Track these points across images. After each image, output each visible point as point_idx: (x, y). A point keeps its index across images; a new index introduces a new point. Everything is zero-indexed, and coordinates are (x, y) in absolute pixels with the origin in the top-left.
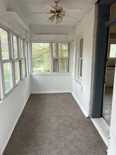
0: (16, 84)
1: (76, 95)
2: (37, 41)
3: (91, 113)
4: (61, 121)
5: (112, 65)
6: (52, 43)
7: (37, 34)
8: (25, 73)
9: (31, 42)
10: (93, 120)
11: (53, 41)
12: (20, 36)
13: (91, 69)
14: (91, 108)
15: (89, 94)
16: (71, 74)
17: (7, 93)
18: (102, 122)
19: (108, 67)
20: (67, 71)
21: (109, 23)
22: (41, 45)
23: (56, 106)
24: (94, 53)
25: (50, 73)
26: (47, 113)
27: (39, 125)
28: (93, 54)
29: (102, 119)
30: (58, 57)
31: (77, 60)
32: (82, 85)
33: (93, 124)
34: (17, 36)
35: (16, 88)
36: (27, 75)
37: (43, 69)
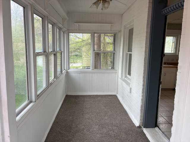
0: (50, 83)
1: (123, 98)
2: (75, 31)
3: (142, 122)
4: (105, 131)
5: (168, 62)
6: (94, 33)
7: (76, 23)
8: (60, 69)
9: (68, 32)
10: (145, 131)
11: (95, 31)
12: (56, 24)
13: (143, 66)
14: (143, 115)
15: (141, 98)
16: (117, 71)
17: (39, 93)
18: (157, 134)
19: (165, 64)
20: (111, 68)
21: (168, 10)
22: (79, 36)
23: (98, 111)
24: (148, 46)
25: (90, 70)
26: (87, 119)
27: (77, 134)
28: (146, 48)
29: (157, 129)
30: (100, 51)
31: (125, 55)
32: (131, 85)
33: (146, 136)
34: (53, 24)
35: (50, 87)
36: (63, 72)
37: (80, 65)
